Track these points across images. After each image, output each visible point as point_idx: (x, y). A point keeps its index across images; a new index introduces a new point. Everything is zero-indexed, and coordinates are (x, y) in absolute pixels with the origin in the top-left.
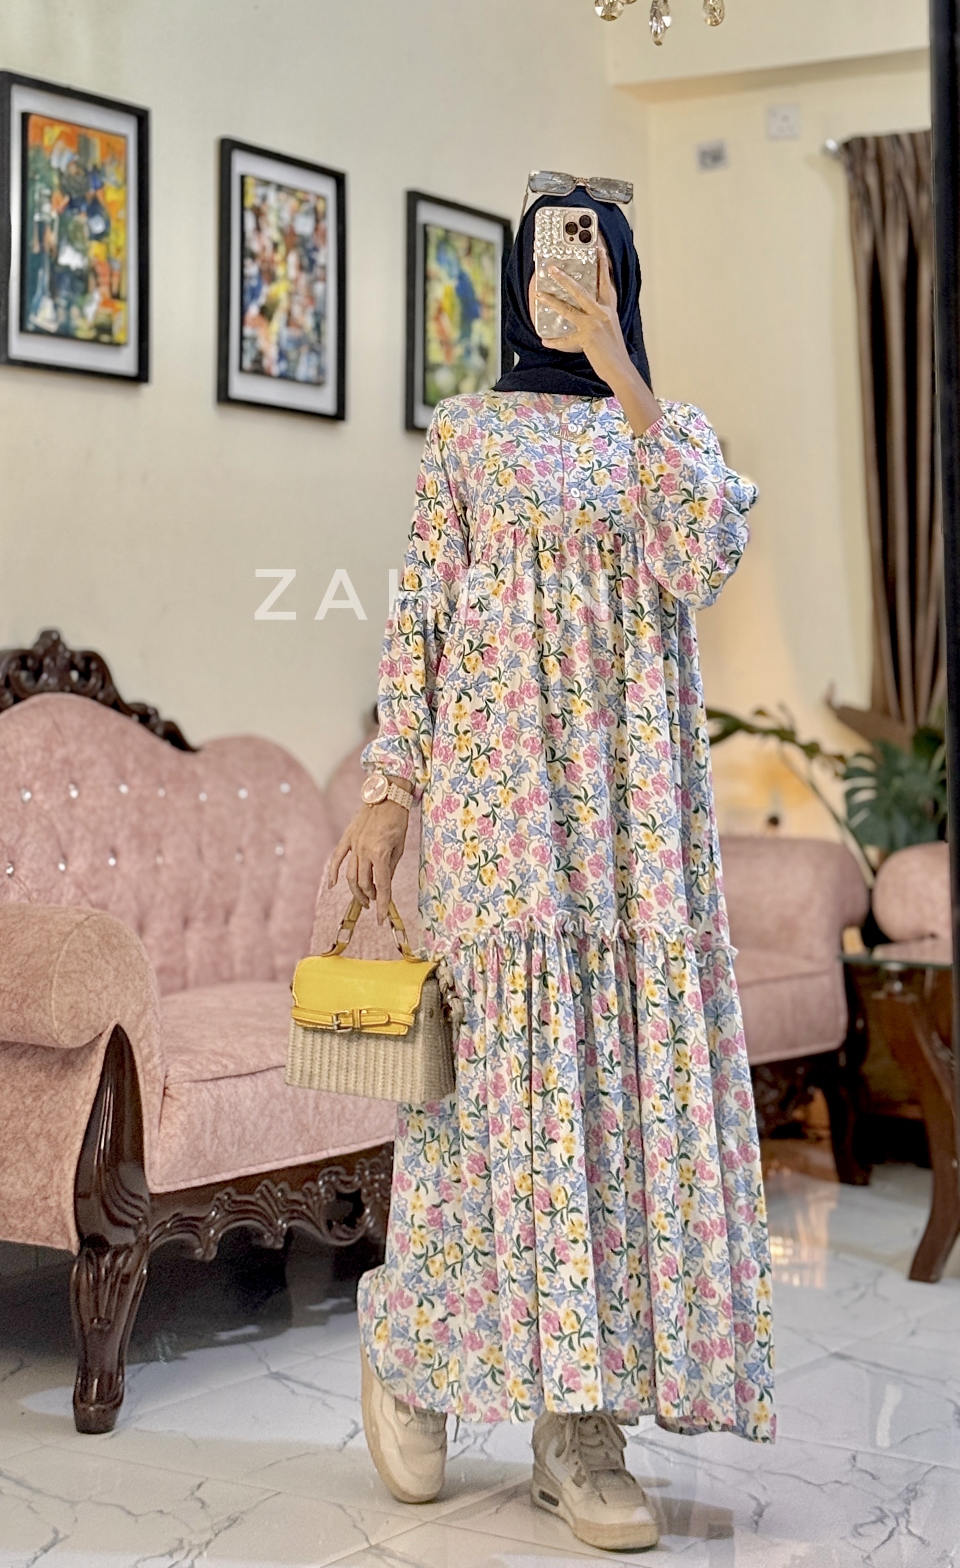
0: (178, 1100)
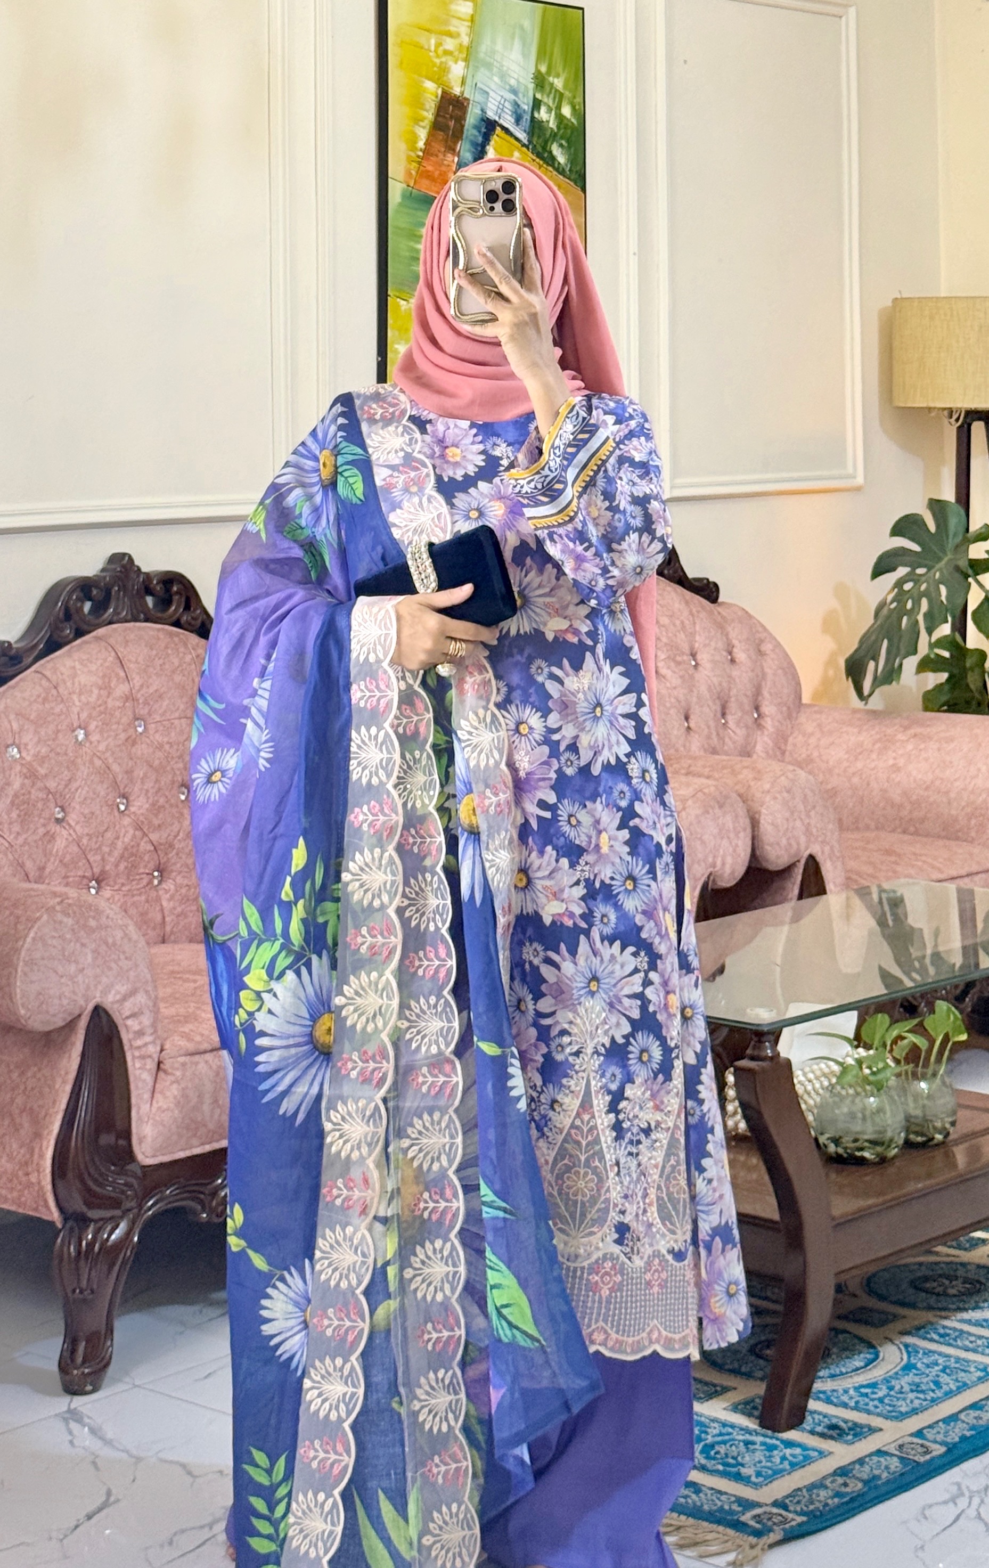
0: (173, 1074)
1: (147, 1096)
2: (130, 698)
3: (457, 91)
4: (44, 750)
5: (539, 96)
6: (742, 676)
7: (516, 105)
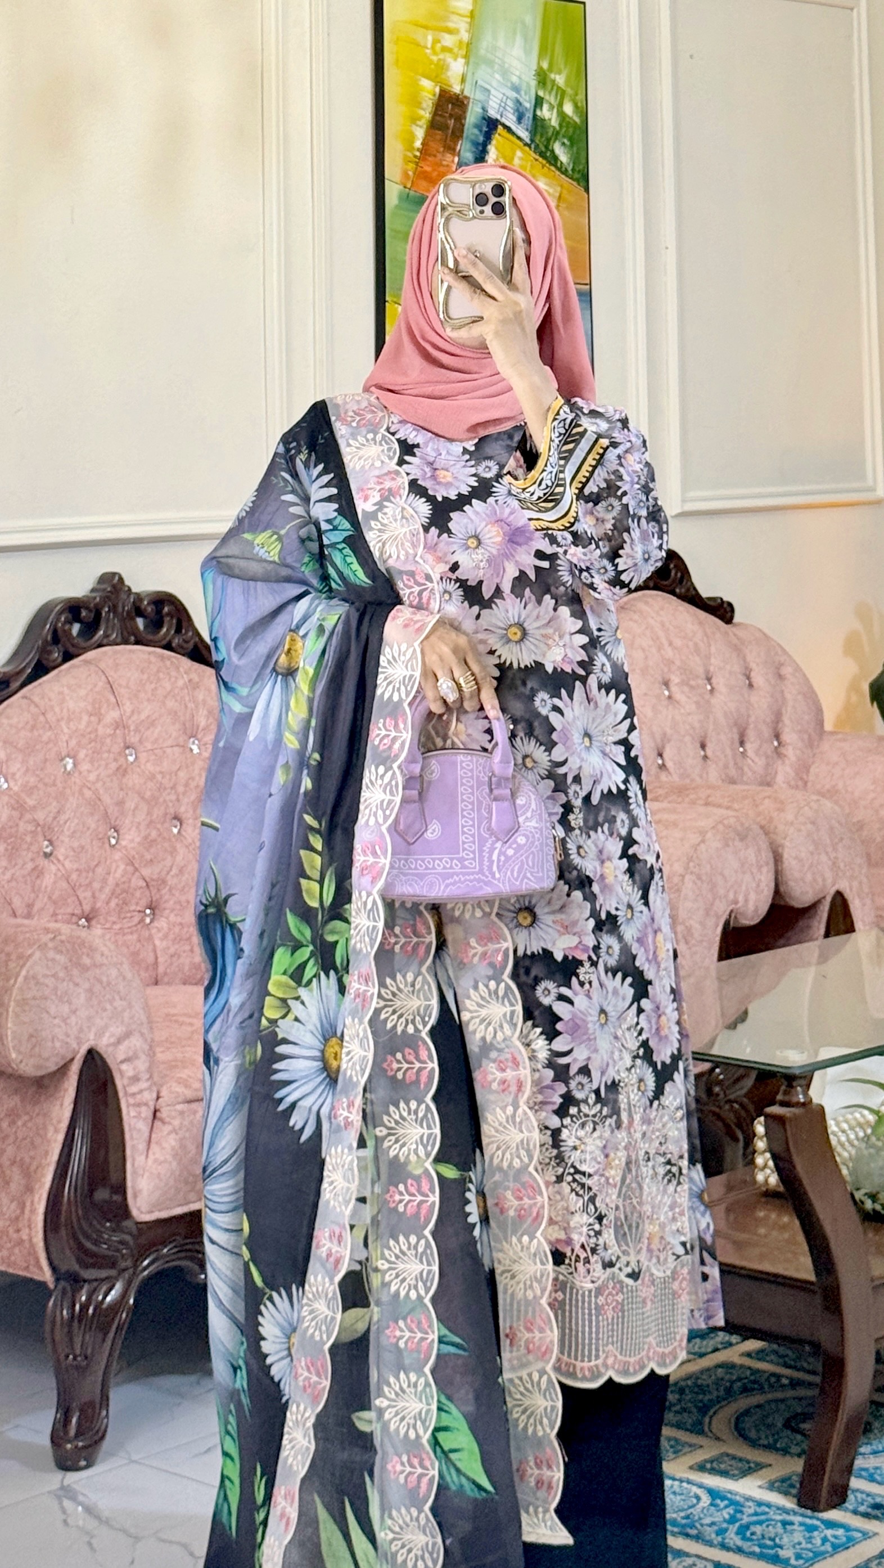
0: (169, 1123)
1: (142, 1146)
2: (120, 725)
3: (457, 89)
4: (33, 780)
5: (541, 93)
6: (760, 703)
7: (518, 102)
